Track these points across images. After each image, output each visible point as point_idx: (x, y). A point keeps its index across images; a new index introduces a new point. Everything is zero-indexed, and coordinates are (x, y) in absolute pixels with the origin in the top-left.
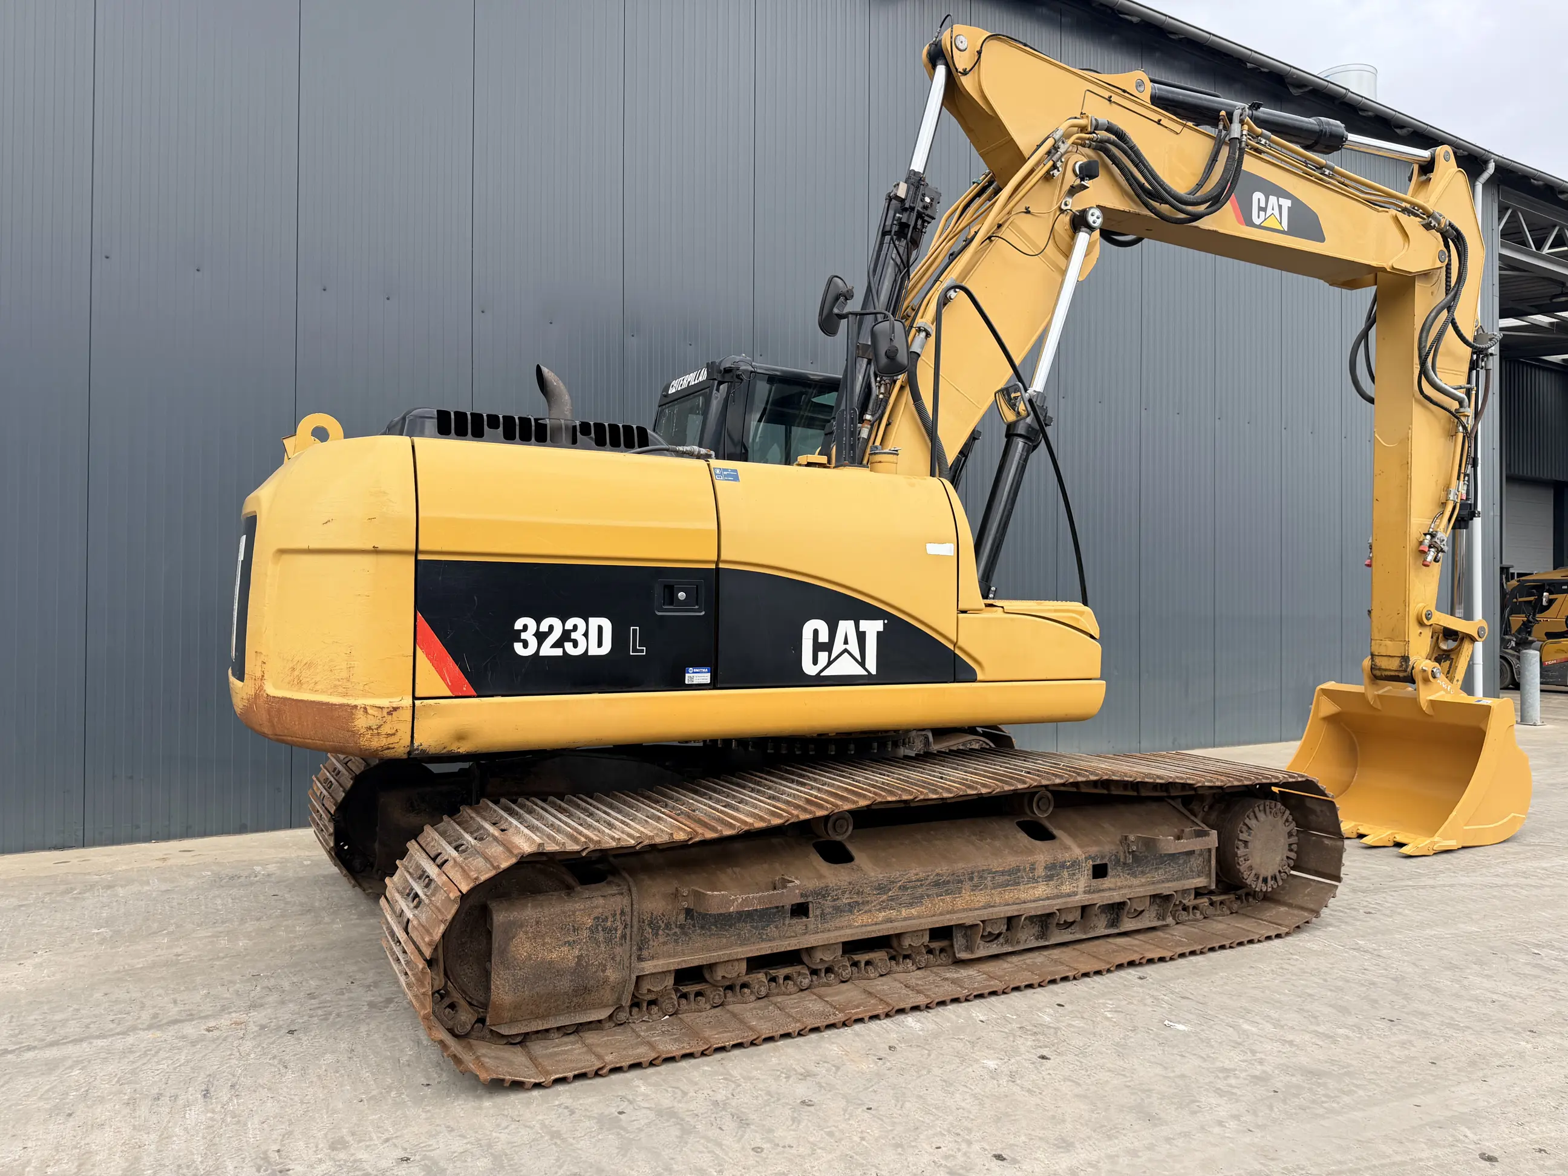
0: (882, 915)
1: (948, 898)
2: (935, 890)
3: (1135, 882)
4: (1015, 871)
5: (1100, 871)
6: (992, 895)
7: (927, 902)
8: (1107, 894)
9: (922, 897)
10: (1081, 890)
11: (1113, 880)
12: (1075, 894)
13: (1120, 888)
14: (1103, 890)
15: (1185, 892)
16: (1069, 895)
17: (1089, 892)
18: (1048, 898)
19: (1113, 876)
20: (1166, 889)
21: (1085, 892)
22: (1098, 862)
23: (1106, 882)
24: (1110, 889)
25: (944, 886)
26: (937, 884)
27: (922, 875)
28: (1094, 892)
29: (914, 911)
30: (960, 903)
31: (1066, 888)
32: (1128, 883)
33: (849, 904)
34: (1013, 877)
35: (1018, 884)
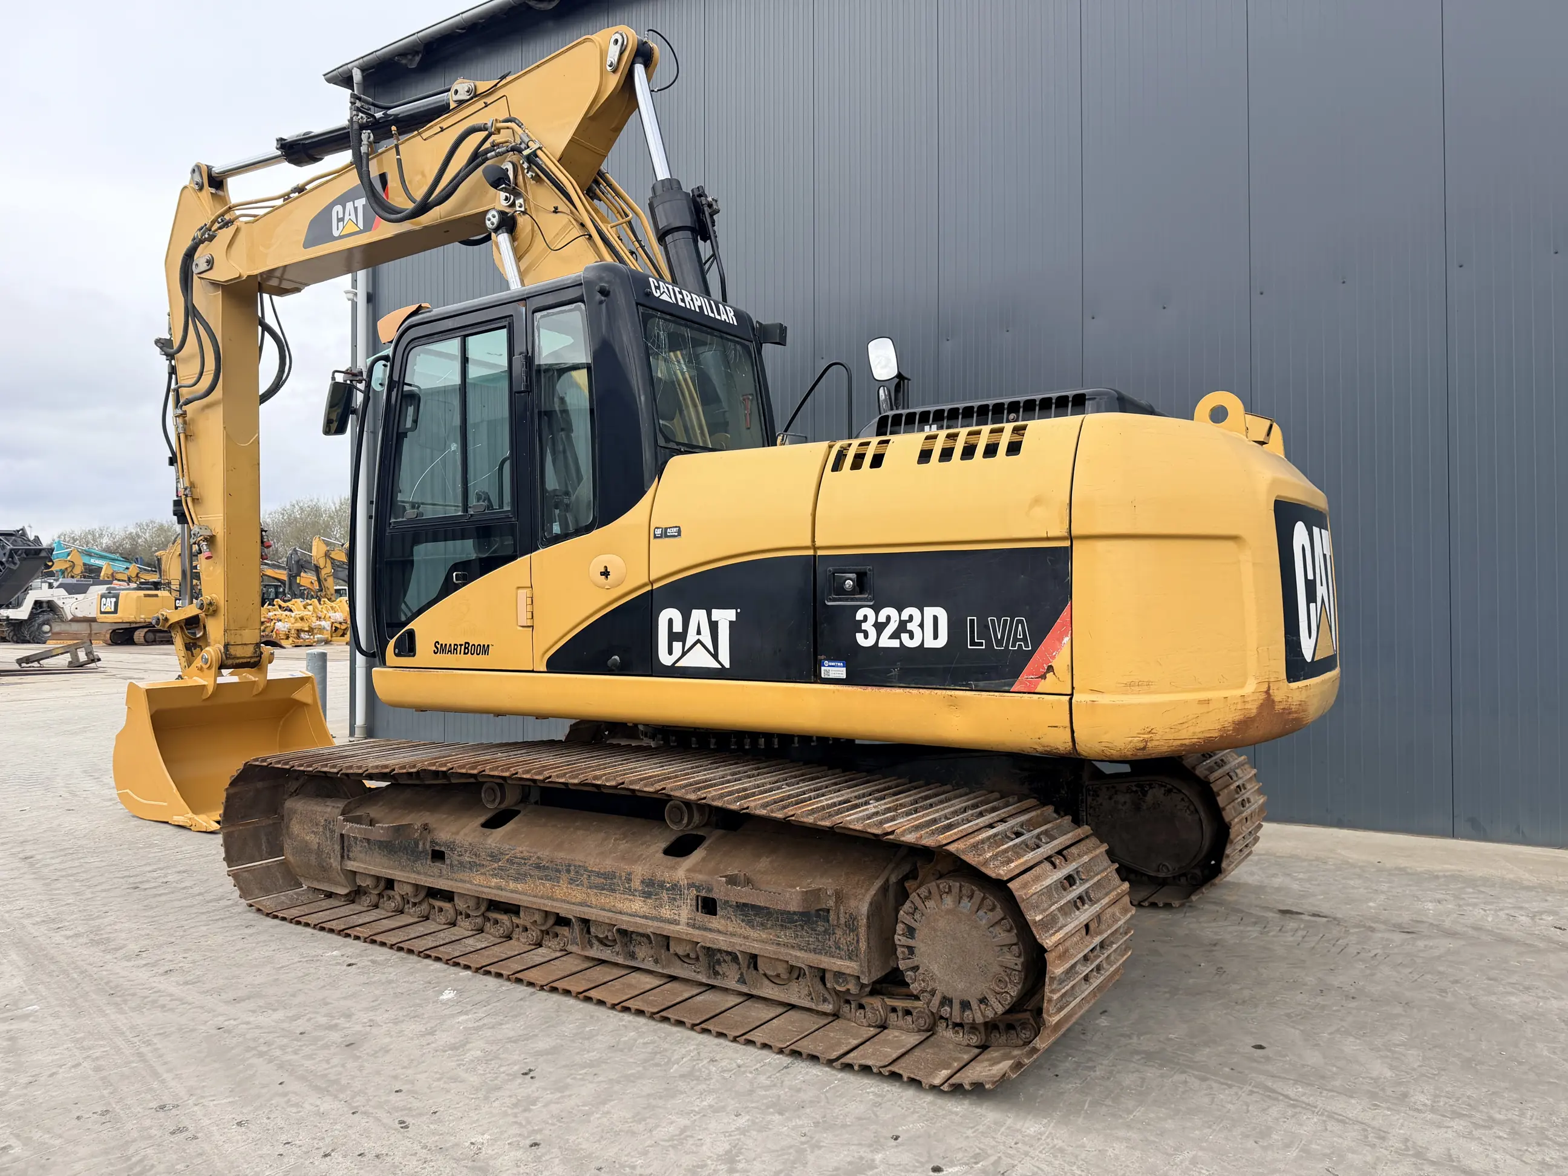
0: (494, 881)
1: (548, 884)
2: (536, 873)
3: (749, 933)
4: (609, 876)
5: (709, 906)
6: (588, 895)
7: (529, 881)
8: (713, 936)
9: (525, 875)
10: (684, 919)
11: (721, 922)
12: (676, 923)
13: (727, 934)
14: (710, 930)
16: (671, 922)
17: (694, 926)
18: (645, 917)
19: (722, 917)
21: (688, 925)
22: (703, 894)
23: (713, 922)
24: (719, 932)
25: (547, 870)
26: (538, 867)
27: (525, 854)
28: (699, 928)
29: (520, 887)
30: (559, 893)
31: (666, 912)
32: (740, 931)
33: (470, 862)
34: (608, 882)
35: (613, 891)
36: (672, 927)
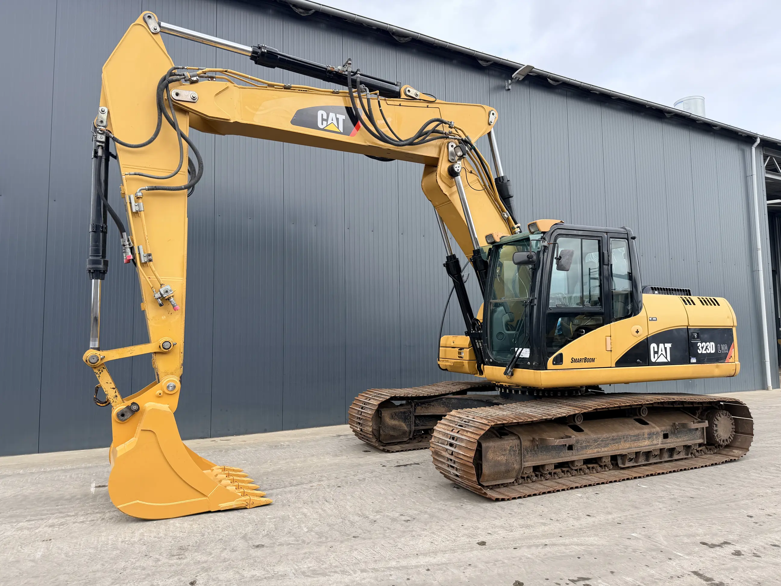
1: (617, 445)
2: (612, 442)
3: (678, 440)
4: (637, 436)
5: (666, 436)
6: (630, 444)
7: (610, 446)
8: (669, 445)
9: (608, 444)
10: (660, 443)
11: (670, 439)
12: (658, 444)
13: (673, 442)
14: (667, 443)
15: (695, 444)
16: (656, 445)
17: (663, 443)
18: (649, 446)
19: (670, 438)
20: (689, 443)
21: (661, 444)
22: (664, 433)
23: (668, 440)
24: (670, 443)
25: (615, 440)
26: (613, 440)
27: (608, 437)
28: (665, 444)
30: (621, 447)
31: (655, 442)
32: (676, 440)
33: (585, 446)
34: (637, 438)
35: (639, 440)
36: (657, 446)
